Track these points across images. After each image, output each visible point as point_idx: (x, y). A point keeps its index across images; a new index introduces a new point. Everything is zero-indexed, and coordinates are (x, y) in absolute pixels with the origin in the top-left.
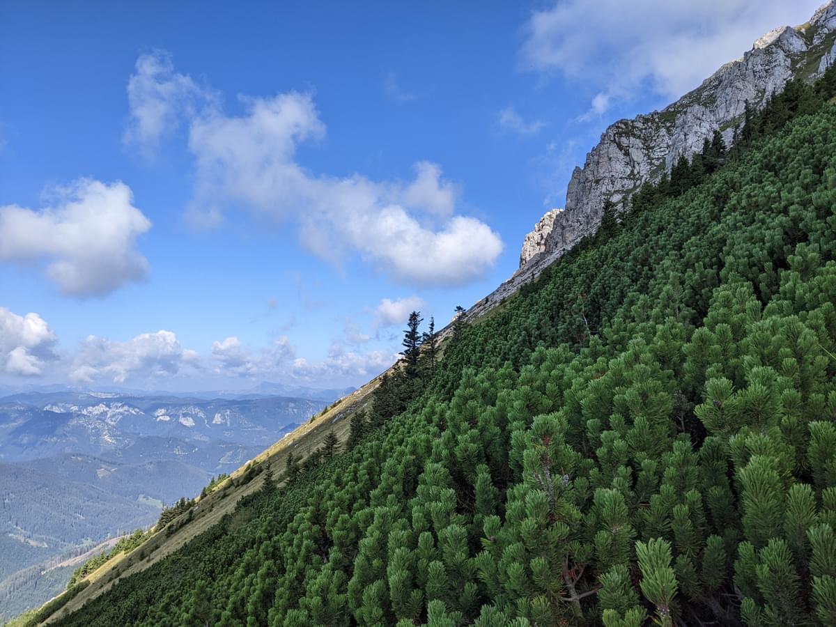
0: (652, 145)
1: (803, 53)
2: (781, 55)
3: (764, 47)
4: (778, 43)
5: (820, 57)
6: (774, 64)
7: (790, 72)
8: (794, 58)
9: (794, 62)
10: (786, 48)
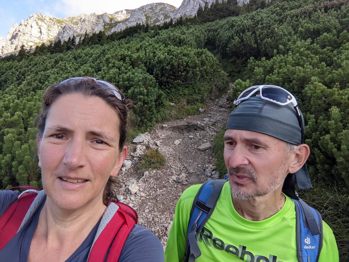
0: (50, 29)
1: (108, 24)
2: (102, 21)
3: (98, 15)
4: (102, 16)
5: (112, 27)
6: (99, 22)
7: (103, 28)
8: (105, 24)
9: (105, 25)
10: (104, 19)
